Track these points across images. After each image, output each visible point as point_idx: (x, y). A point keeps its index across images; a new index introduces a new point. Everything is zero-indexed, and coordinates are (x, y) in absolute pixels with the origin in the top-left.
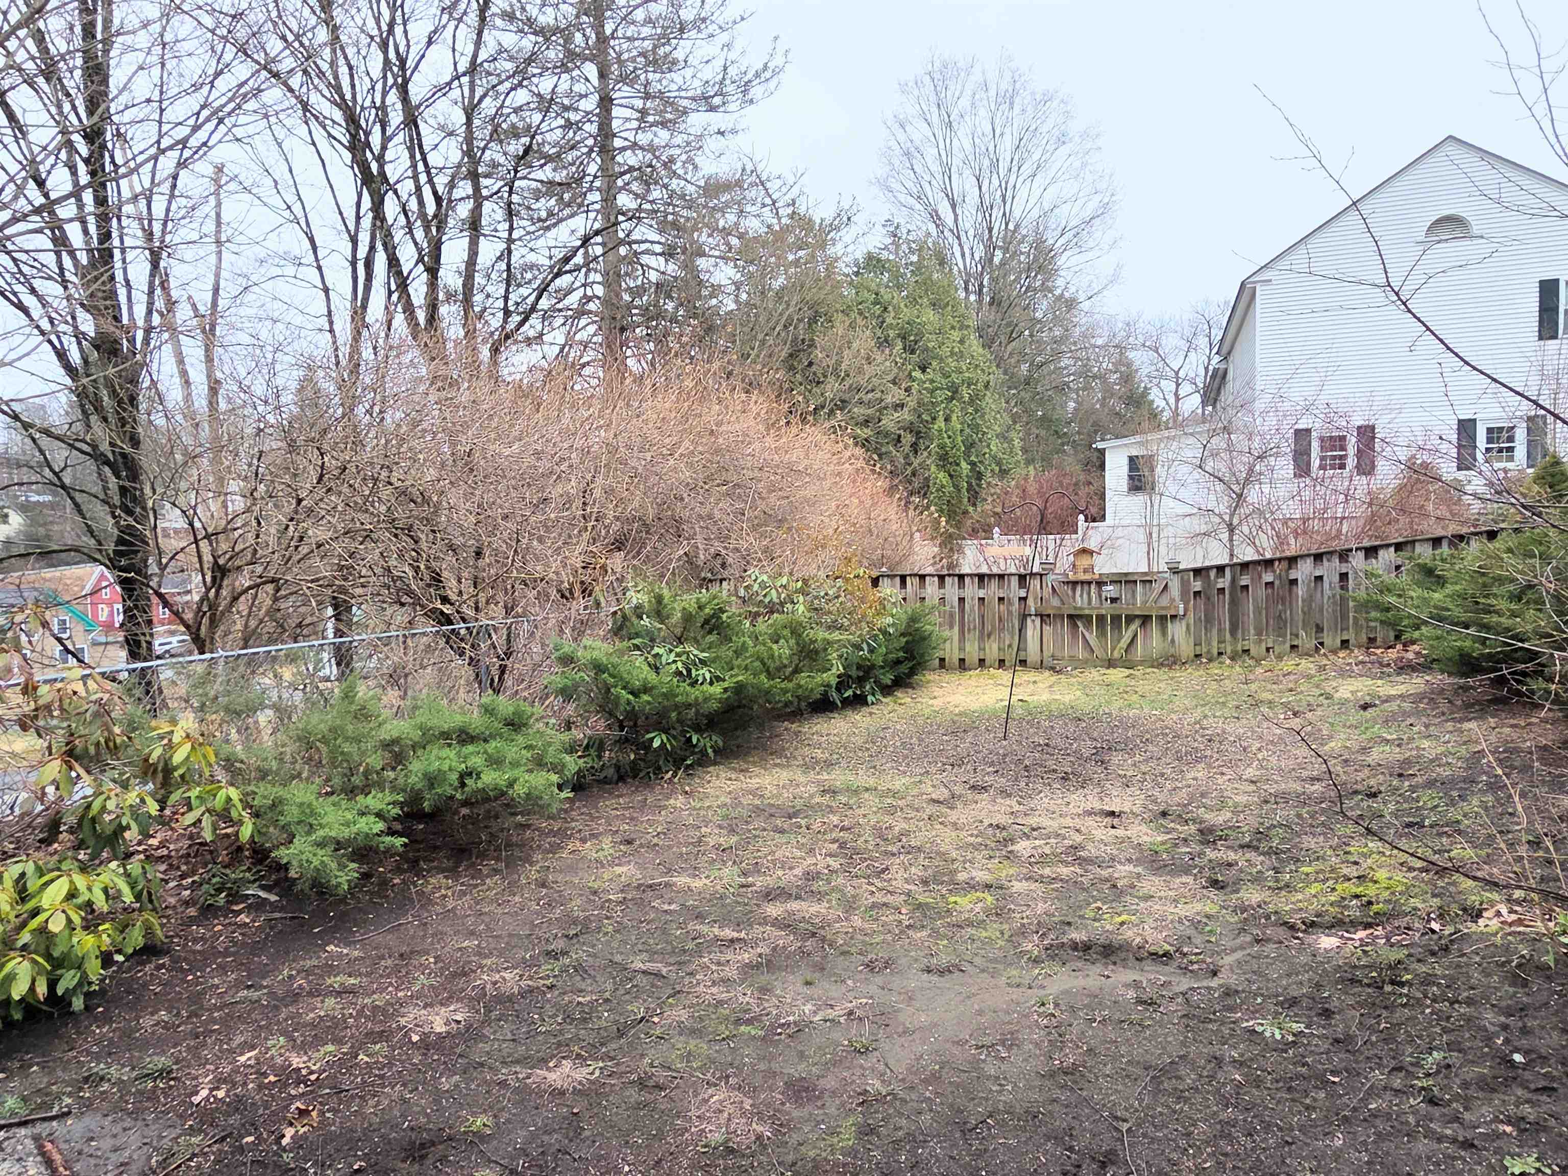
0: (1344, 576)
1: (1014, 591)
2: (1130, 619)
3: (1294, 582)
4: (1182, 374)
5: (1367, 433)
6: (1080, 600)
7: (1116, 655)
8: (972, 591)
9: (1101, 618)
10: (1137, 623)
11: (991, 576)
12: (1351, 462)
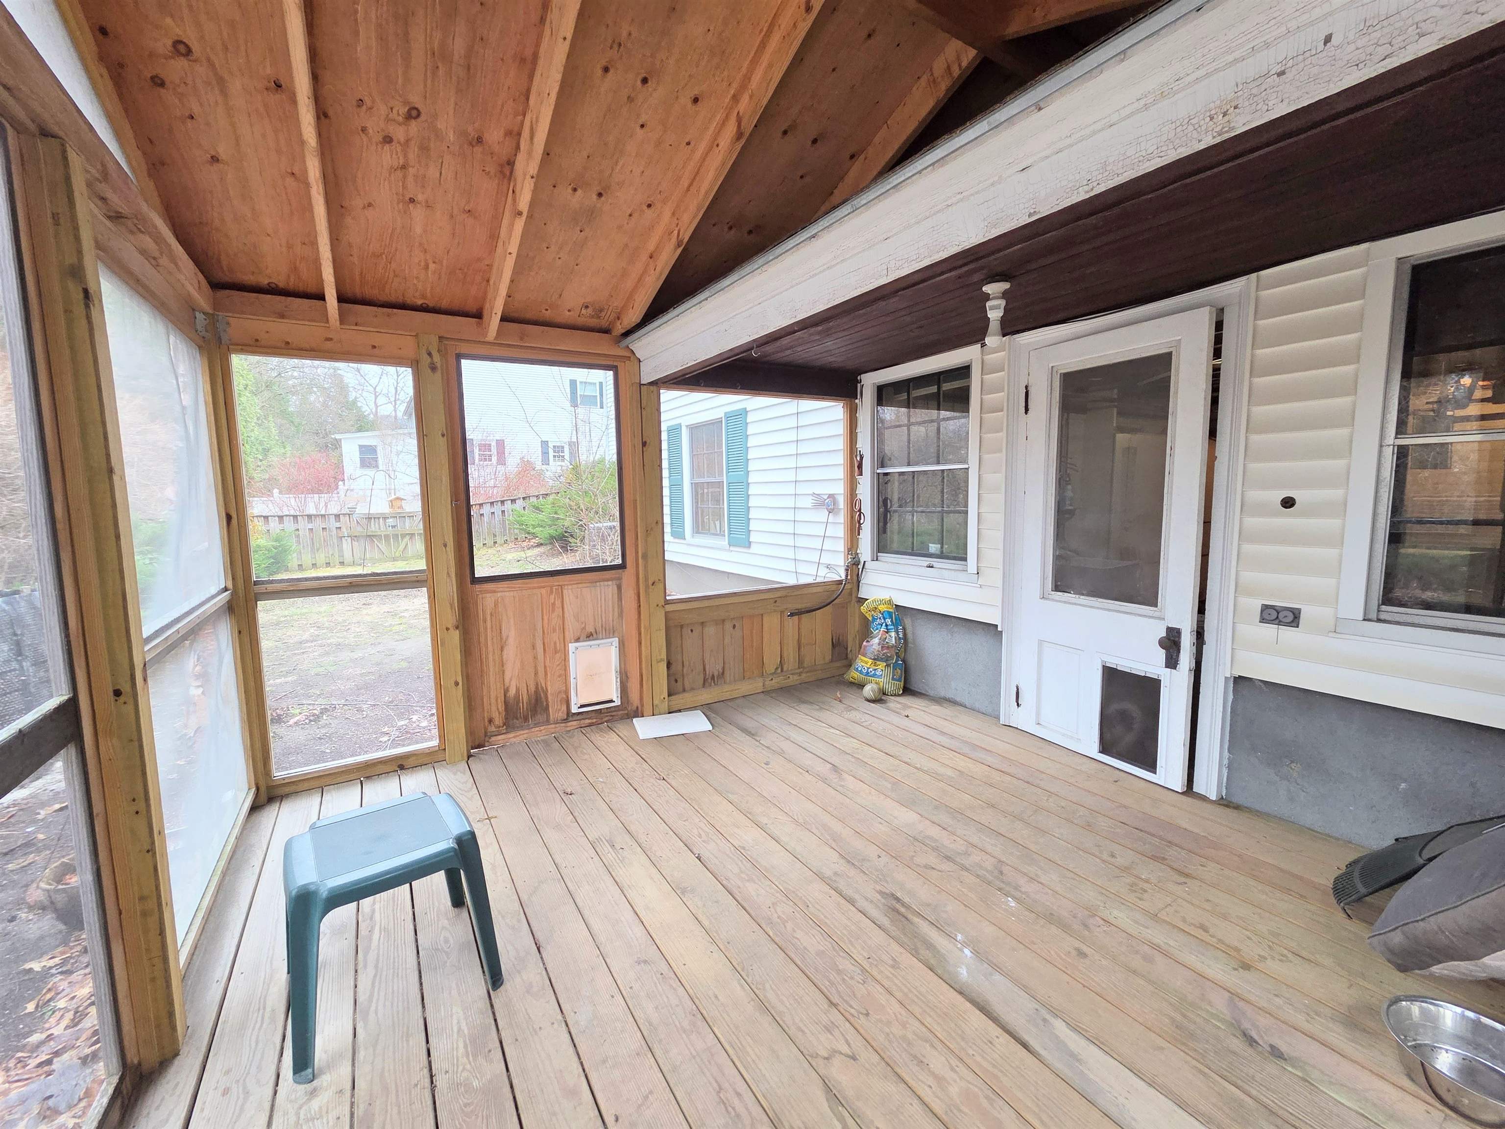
0: (503, 512)
1: (333, 524)
2: (403, 536)
3: (482, 515)
4: (378, 389)
5: (501, 444)
6: (374, 527)
7: (397, 554)
8: (303, 524)
9: (387, 537)
10: (408, 537)
11: (316, 516)
12: (494, 459)
